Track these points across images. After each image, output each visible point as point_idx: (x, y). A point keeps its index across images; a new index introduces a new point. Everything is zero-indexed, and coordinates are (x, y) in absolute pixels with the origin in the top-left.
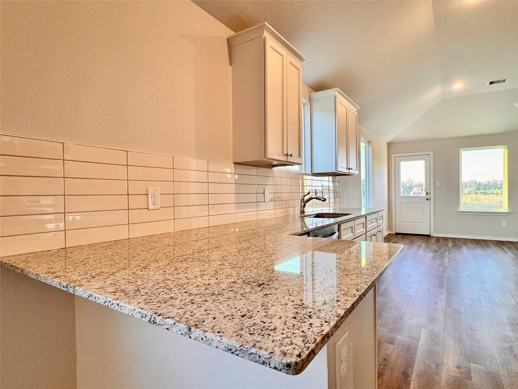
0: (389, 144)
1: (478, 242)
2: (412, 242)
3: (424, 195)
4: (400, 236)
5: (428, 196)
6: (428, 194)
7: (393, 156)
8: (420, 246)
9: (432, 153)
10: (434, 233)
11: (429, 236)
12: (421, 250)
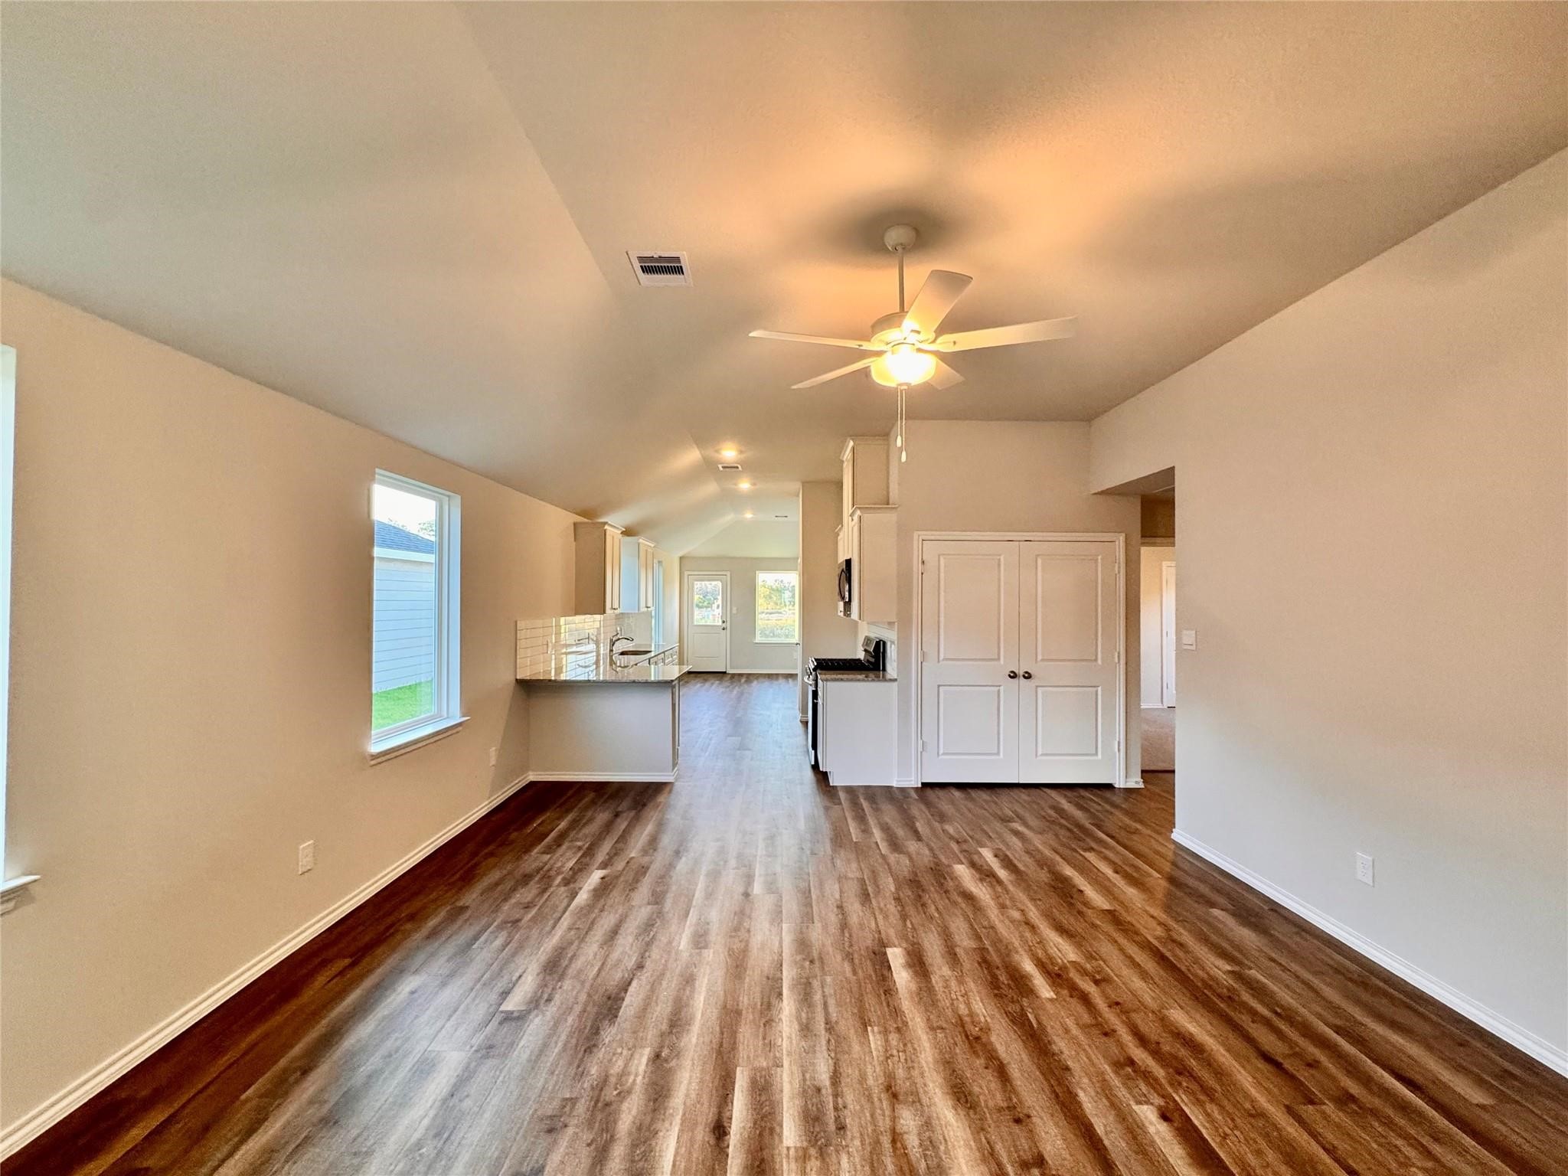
0: (681, 558)
1: (770, 676)
2: (706, 680)
3: (720, 623)
4: (692, 675)
5: (724, 625)
6: (724, 622)
7: (686, 573)
8: (712, 684)
9: (728, 574)
10: (731, 668)
11: (725, 673)
12: (714, 686)
